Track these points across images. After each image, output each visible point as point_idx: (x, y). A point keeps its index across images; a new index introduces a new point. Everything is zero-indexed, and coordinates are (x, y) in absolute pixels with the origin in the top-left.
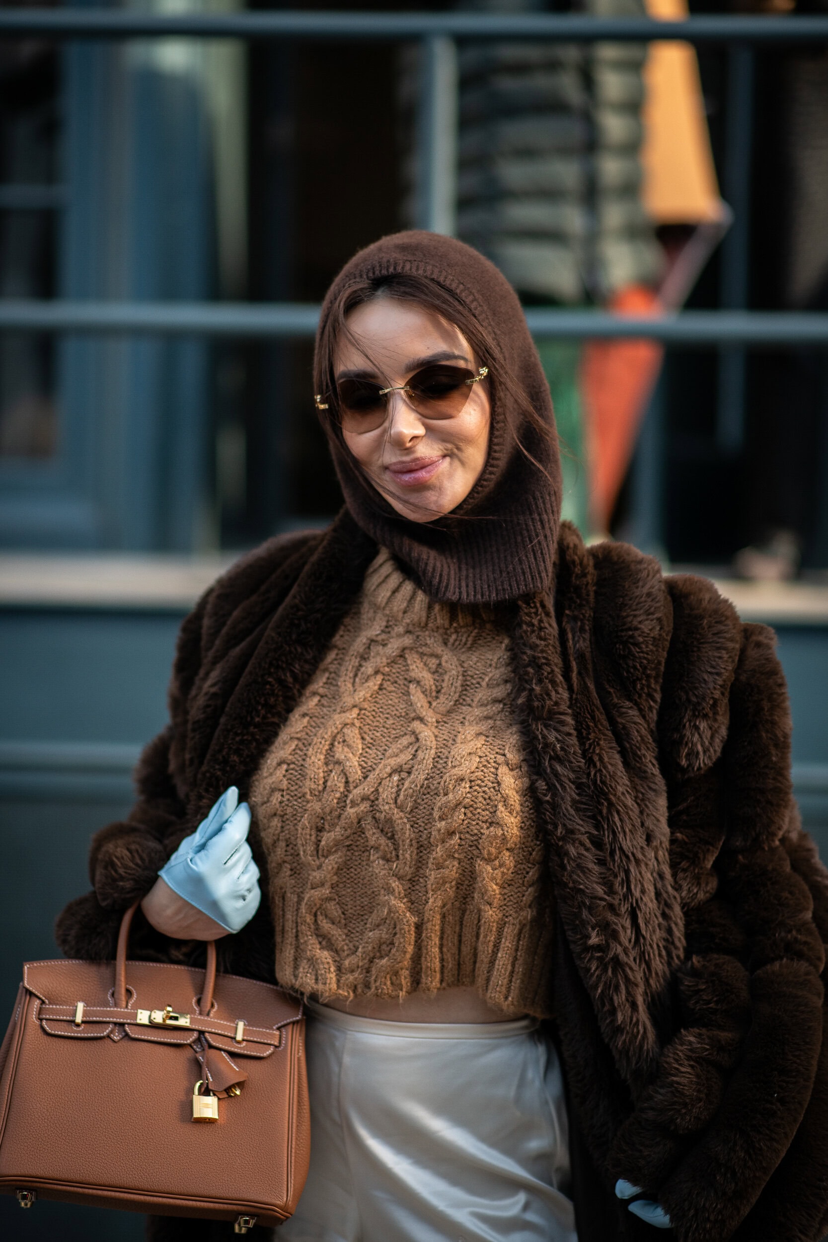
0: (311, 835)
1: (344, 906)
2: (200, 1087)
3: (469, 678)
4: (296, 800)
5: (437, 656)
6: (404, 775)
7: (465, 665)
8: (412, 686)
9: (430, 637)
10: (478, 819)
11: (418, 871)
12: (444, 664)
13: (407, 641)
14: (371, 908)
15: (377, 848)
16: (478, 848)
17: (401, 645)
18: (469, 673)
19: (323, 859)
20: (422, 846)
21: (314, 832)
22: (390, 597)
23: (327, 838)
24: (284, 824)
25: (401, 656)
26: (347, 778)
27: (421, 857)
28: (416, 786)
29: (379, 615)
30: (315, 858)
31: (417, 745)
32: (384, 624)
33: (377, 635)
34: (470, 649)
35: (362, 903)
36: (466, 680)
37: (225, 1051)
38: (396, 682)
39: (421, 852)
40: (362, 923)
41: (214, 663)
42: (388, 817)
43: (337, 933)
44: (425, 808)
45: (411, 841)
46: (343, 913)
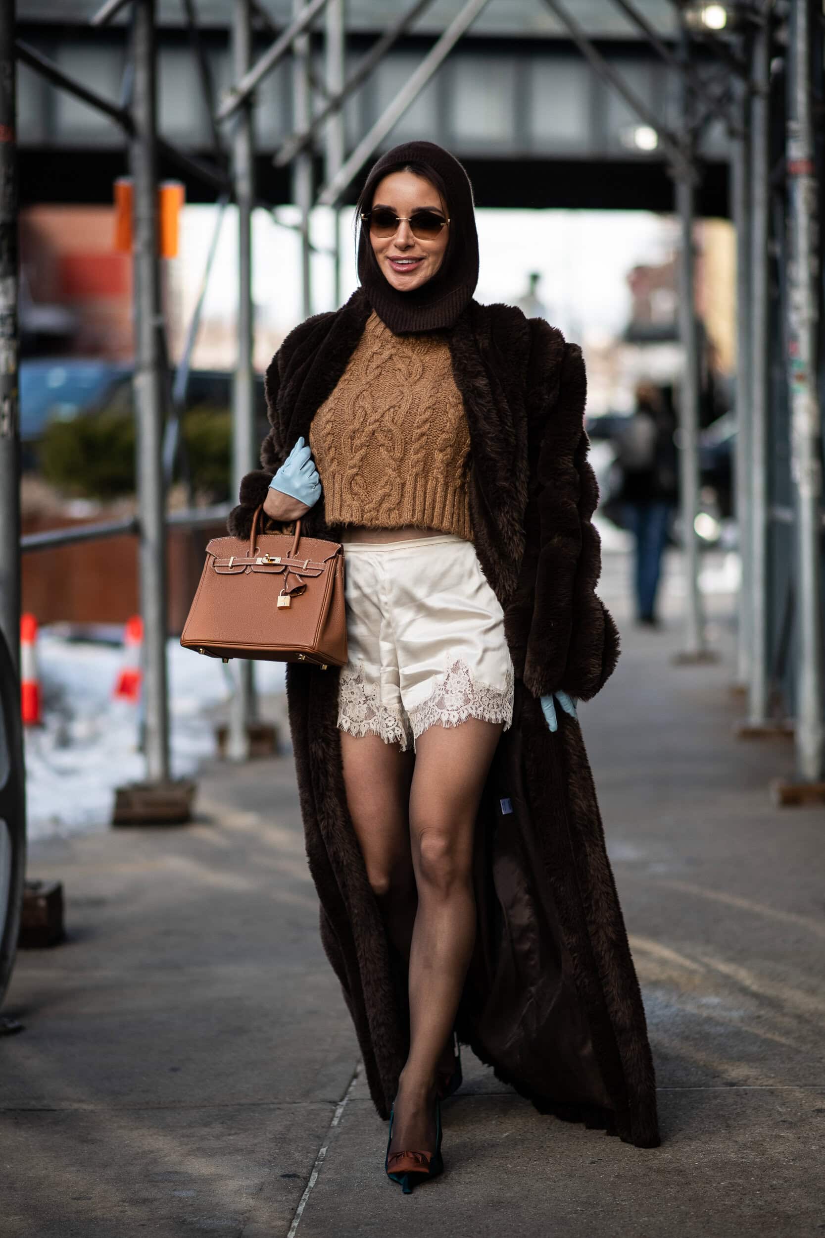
0: (348, 442)
1: (366, 478)
2: (282, 592)
3: (426, 368)
4: (340, 426)
5: (409, 358)
6: (397, 408)
7: (424, 361)
8: (397, 372)
9: (405, 348)
10: (437, 429)
11: (405, 457)
12: (413, 361)
13: (393, 351)
14: (380, 478)
15: (382, 445)
16: (436, 444)
17: (390, 353)
18: (426, 365)
19: (355, 454)
20: (407, 443)
21: (349, 440)
22: (383, 331)
23: (357, 442)
24: (334, 438)
25: (390, 358)
26: (366, 413)
27: (406, 449)
28: (404, 412)
29: (377, 341)
30: (351, 454)
31: (403, 395)
32: (380, 345)
33: (377, 350)
34: (425, 354)
35: (375, 476)
36: (424, 369)
37: (297, 574)
38: (389, 371)
39: (407, 446)
40: (375, 487)
41: (287, 381)
42: (389, 429)
43: (362, 492)
44: (409, 423)
45: (401, 440)
46: (365, 482)
